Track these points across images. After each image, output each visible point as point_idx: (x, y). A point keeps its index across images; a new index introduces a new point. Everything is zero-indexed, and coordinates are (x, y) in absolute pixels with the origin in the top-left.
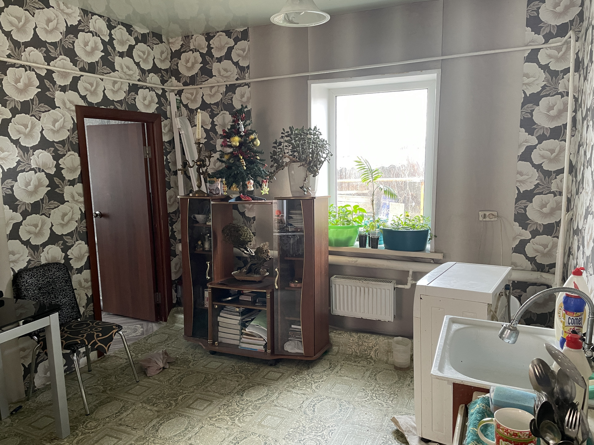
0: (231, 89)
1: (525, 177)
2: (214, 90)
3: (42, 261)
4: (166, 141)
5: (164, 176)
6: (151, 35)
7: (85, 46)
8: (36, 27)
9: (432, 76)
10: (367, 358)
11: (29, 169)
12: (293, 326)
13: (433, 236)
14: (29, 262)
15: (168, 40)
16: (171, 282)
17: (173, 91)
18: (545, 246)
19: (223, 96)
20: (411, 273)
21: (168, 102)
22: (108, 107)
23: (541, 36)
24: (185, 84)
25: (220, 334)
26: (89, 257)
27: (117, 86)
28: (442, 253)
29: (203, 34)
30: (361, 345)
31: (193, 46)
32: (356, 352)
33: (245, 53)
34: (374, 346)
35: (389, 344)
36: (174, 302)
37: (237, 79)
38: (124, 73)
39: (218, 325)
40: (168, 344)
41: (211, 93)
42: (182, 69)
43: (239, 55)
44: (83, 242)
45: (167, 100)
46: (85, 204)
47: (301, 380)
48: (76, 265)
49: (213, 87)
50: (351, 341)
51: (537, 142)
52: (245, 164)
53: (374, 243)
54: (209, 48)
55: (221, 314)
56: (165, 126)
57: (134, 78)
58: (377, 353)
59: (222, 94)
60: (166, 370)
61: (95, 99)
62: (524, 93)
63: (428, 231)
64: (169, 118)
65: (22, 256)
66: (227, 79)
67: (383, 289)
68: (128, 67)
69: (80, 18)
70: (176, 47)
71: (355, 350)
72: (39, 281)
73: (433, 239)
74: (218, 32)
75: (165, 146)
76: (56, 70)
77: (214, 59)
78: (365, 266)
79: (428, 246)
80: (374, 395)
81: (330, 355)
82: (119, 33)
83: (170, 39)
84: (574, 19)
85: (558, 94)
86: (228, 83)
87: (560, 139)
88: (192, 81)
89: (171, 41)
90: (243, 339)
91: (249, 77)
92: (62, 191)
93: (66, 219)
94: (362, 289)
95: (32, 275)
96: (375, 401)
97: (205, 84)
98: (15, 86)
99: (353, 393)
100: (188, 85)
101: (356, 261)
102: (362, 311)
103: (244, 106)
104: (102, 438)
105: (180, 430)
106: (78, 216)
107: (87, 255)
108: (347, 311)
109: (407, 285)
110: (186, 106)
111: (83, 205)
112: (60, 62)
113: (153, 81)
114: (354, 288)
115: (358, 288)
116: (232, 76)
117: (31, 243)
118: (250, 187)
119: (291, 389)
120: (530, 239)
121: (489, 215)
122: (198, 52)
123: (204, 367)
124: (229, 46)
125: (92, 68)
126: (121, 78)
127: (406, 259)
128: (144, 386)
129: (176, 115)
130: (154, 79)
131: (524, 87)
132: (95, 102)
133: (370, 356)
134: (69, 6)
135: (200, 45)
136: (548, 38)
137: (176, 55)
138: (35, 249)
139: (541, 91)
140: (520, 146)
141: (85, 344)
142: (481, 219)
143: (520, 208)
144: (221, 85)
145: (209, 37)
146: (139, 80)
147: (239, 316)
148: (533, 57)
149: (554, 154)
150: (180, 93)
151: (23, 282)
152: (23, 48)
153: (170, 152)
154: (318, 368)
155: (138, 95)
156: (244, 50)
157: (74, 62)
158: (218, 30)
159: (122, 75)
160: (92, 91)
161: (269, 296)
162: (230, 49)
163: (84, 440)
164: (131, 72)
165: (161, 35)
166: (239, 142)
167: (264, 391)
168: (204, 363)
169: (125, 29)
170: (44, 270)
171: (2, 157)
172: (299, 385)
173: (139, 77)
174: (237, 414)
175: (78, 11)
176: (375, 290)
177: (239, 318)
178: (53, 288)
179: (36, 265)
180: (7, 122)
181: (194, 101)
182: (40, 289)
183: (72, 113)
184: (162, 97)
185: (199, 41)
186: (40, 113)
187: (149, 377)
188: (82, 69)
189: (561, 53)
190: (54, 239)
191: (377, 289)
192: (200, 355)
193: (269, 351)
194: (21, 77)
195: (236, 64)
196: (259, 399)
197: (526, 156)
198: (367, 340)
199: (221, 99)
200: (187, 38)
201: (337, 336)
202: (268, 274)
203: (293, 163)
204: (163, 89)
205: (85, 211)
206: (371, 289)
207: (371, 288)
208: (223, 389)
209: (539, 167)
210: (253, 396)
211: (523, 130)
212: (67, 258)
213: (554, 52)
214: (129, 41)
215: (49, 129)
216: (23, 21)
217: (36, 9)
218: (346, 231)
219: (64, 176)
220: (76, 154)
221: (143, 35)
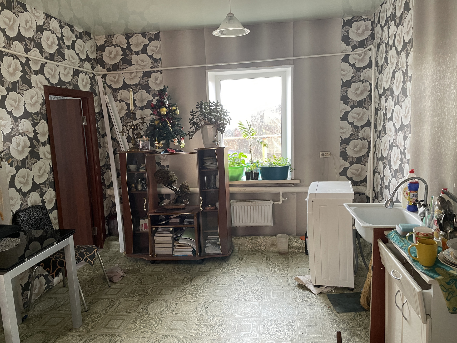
0: (147, 74)
1: (344, 130)
2: (133, 75)
3: (29, 204)
4: (97, 112)
5: (97, 138)
6: (84, 33)
7: (47, 41)
8: (20, 26)
9: (289, 69)
10: (260, 251)
11: (18, 133)
12: (209, 237)
13: (293, 170)
14: (21, 205)
15: (94, 37)
16: (104, 218)
17: (99, 75)
18: (357, 170)
19: (141, 79)
20: (281, 194)
21: (97, 83)
22: (62, 87)
23: (350, 47)
24: (109, 70)
25: (156, 249)
26: (56, 200)
27: (67, 71)
28: (299, 179)
29: (123, 35)
30: (254, 244)
31: (115, 42)
32: (251, 249)
33: (158, 49)
34: (263, 243)
35: (272, 240)
36: (107, 233)
37: (152, 68)
38: (70, 61)
39: (155, 243)
40: (114, 262)
41: (131, 77)
42: (106, 59)
43: (153, 51)
44: (52, 189)
45: (95, 81)
46: (52, 160)
47: (225, 269)
48: (49, 207)
49: (133, 73)
50: (247, 242)
51: (350, 109)
52: (171, 127)
53: (256, 177)
54: (129, 44)
55: (156, 234)
56: (96, 101)
57: (76, 65)
58: (265, 247)
59: (140, 77)
60: (124, 277)
61: (55, 81)
62: (342, 80)
63: (288, 167)
64: (98, 95)
65: (17, 200)
66: (144, 67)
67: (266, 205)
68: (72, 57)
69: (44, 20)
70: (101, 42)
71: (250, 247)
72: (31, 219)
73: (293, 171)
74: (136, 33)
75: (97, 116)
76: (32, 58)
77: (133, 53)
78: (251, 192)
79: (289, 177)
80: (275, 270)
81: (234, 253)
82: (67, 31)
83: (96, 36)
84: (368, 38)
85: (360, 81)
86: (145, 70)
87: (363, 107)
88: (115, 67)
89: (96, 38)
90: (175, 249)
91: (161, 66)
92: (38, 150)
93: (42, 171)
94: (252, 207)
95: (26, 214)
96: (277, 273)
97: (125, 71)
98: (8, 70)
99: (262, 271)
100: (111, 71)
101: (245, 190)
102: (252, 221)
103: (166, 86)
104: (109, 322)
105: (163, 308)
106: (48, 170)
107: (55, 199)
108: (242, 223)
109: (280, 201)
110: (110, 86)
111: (51, 161)
112: (33, 53)
113: (87, 68)
114: (246, 207)
115: (249, 207)
116: (147, 65)
117: (22, 190)
118: (176, 142)
119: (222, 275)
120: (349, 167)
121: (326, 154)
122: (120, 47)
123: (152, 271)
124: (145, 44)
125: (51, 57)
126: (68, 65)
127: (276, 186)
128: (116, 289)
129: (103, 93)
130: (87, 66)
131: (342, 77)
132: (54, 83)
133: (261, 250)
134: (38, 11)
135: (120, 42)
136: (354, 48)
137: (101, 48)
138: (24, 195)
139: (351, 79)
140: (341, 112)
141: (81, 260)
142: (321, 157)
143: (343, 149)
144: (139, 72)
145: (128, 36)
146: (79, 67)
147: (171, 234)
148: (346, 59)
149: (360, 116)
150: (104, 76)
151: (21, 220)
152: (12, 42)
153: (99, 120)
154: (231, 261)
155: (79, 78)
156: (156, 47)
157: (42, 53)
158: (135, 32)
159: (69, 63)
160: (52, 75)
161: (196, 217)
162: (146, 46)
163: (96, 325)
164: (74, 61)
165: (90, 34)
166: (166, 112)
167: (205, 279)
168: (151, 269)
169: (69, 28)
170: (33, 210)
171: (3, 125)
172: (225, 272)
173: (79, 65)
174: (196, 293)
175: (43, 15)
176: (260, 207)
177: (171, 235)
178: (40, 224)
179: (26, 207)
180: (4, 97)
181: (117, 82)
182: (32, 225)
183: (42, 91)
184: (93, 79)
185: (120, 39)
186: (23, 91)
187: (115, 283)
188: (46, 58)
189: (361, 57)
190: (35, 187)
191: (261, 206)
192: (143, 266)
193: (197, 254)
194: (11, 64)
195: (151, 57)
196: (205, 283)
197: (344, 118)
198: (257, 240)
199: (139, 81)
200: (110, 36)
201: (237, 240)
202: (189, 203)
203: (207, 125)
204: (93, 73)
205: (52, 166)
206: (257, 207)
207: (257, 205)
208: (176, 282)
209: (352, 124)
210: (199, 283)
211: (342, 102)
212: (43, 201)
213: (358, 57)
214: (72, 37)
215: (29, 103)
216: (12, 21)
217: (19, 13)
218: (237, 170)
219: (39, 139)
220: (45, 122)
221: (80, 33)
